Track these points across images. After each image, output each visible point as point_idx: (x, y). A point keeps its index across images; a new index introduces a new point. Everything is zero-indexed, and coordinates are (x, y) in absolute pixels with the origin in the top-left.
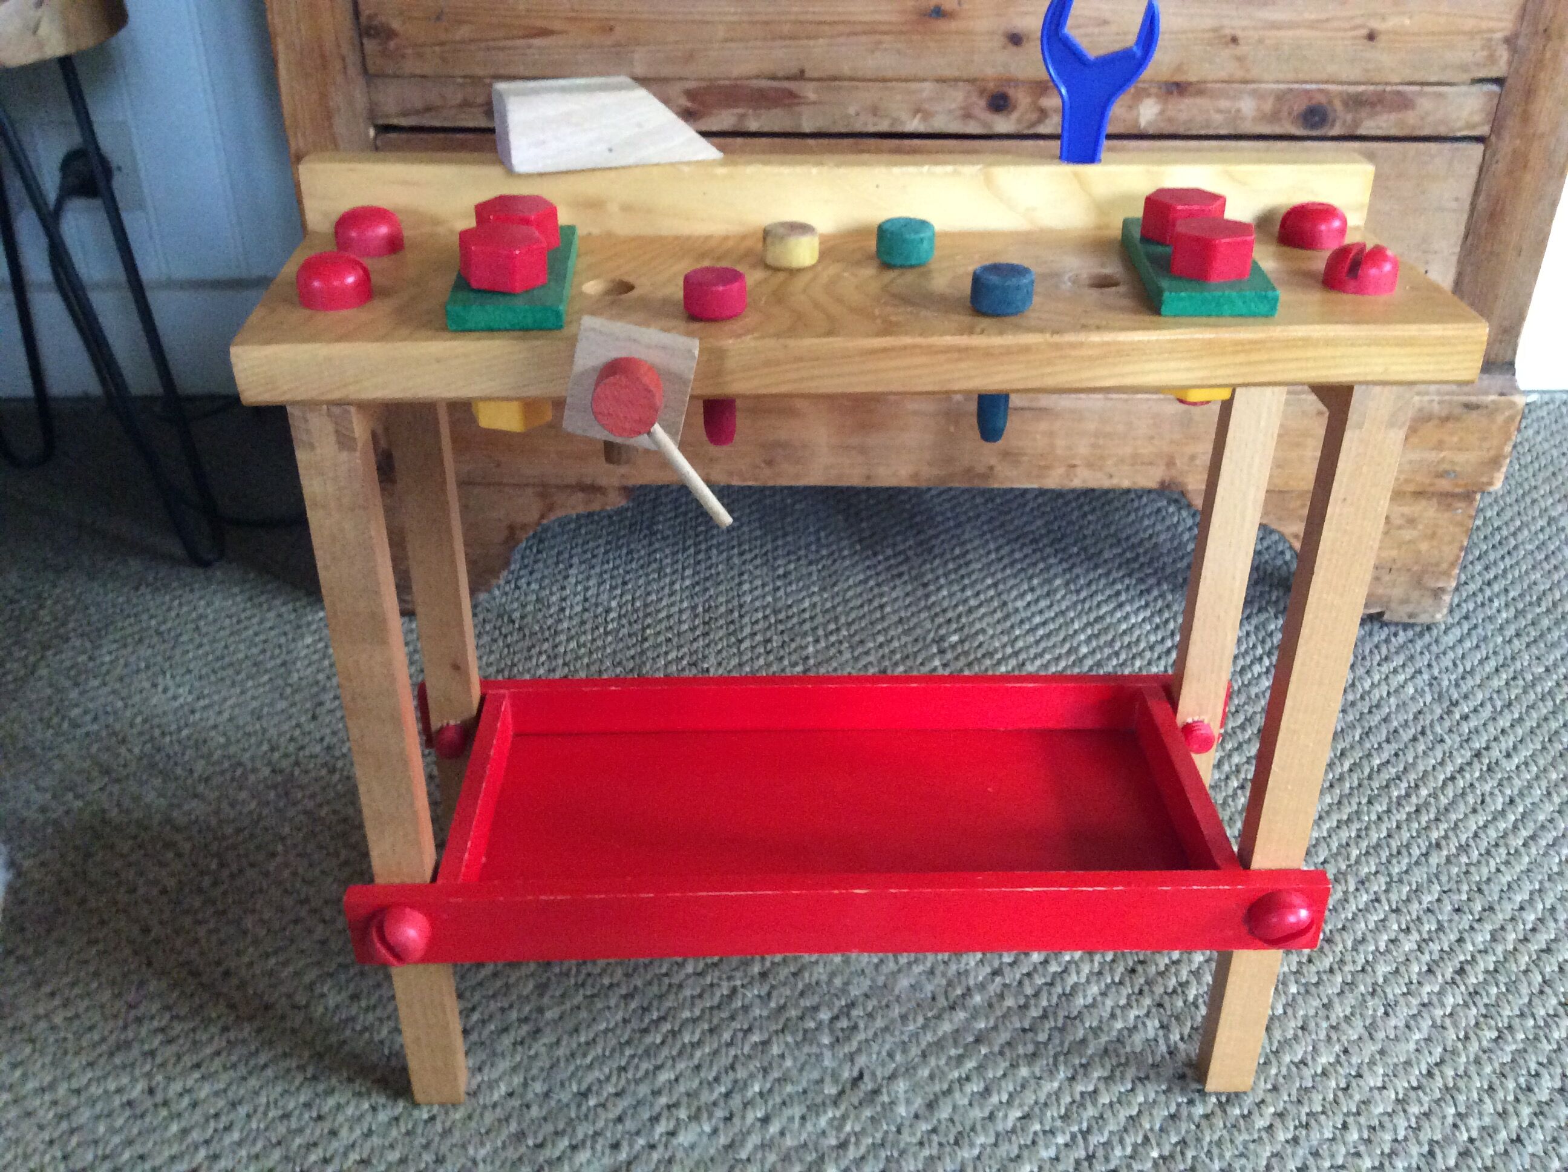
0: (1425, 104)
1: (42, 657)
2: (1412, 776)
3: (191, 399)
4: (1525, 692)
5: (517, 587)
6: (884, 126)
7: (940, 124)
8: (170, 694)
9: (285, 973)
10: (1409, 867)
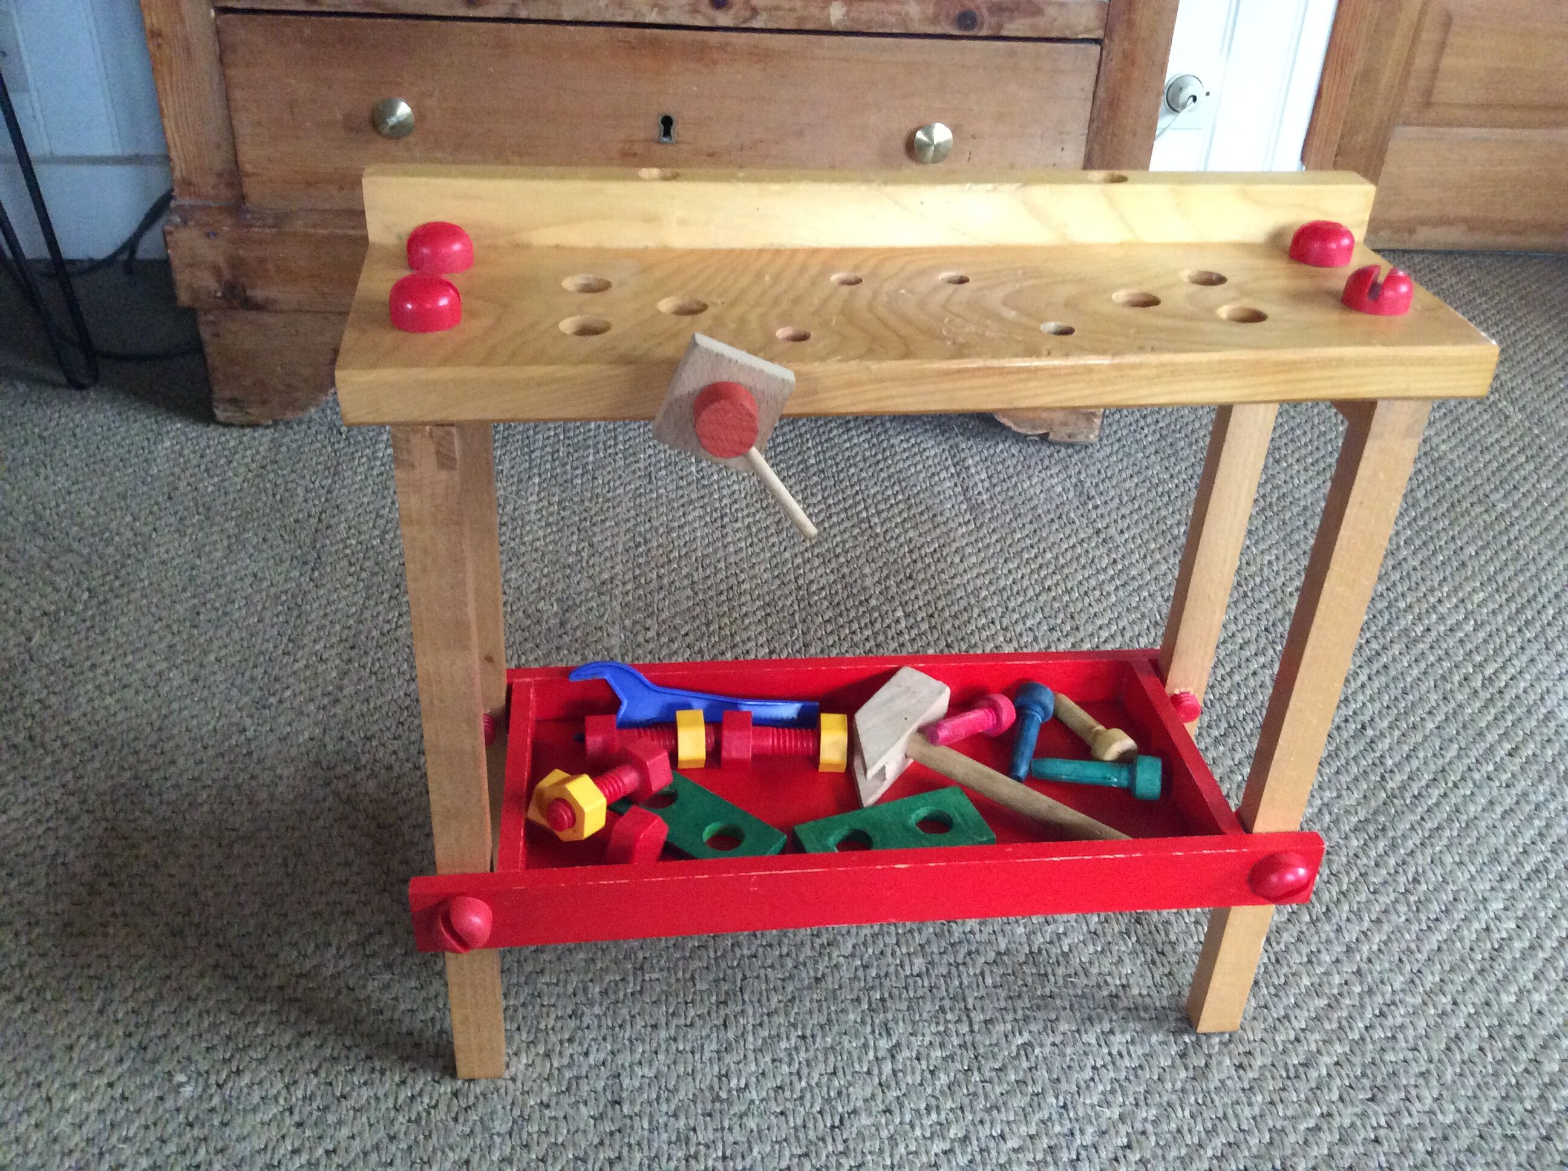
0: (1052, 12)
2: (1042, 545)
3: (72, 262)
4: (1149, 490)
6: (628, 17)
7: (672, 17)
8: (51, 480)
9: (139, 666)
10: (1023, 603)
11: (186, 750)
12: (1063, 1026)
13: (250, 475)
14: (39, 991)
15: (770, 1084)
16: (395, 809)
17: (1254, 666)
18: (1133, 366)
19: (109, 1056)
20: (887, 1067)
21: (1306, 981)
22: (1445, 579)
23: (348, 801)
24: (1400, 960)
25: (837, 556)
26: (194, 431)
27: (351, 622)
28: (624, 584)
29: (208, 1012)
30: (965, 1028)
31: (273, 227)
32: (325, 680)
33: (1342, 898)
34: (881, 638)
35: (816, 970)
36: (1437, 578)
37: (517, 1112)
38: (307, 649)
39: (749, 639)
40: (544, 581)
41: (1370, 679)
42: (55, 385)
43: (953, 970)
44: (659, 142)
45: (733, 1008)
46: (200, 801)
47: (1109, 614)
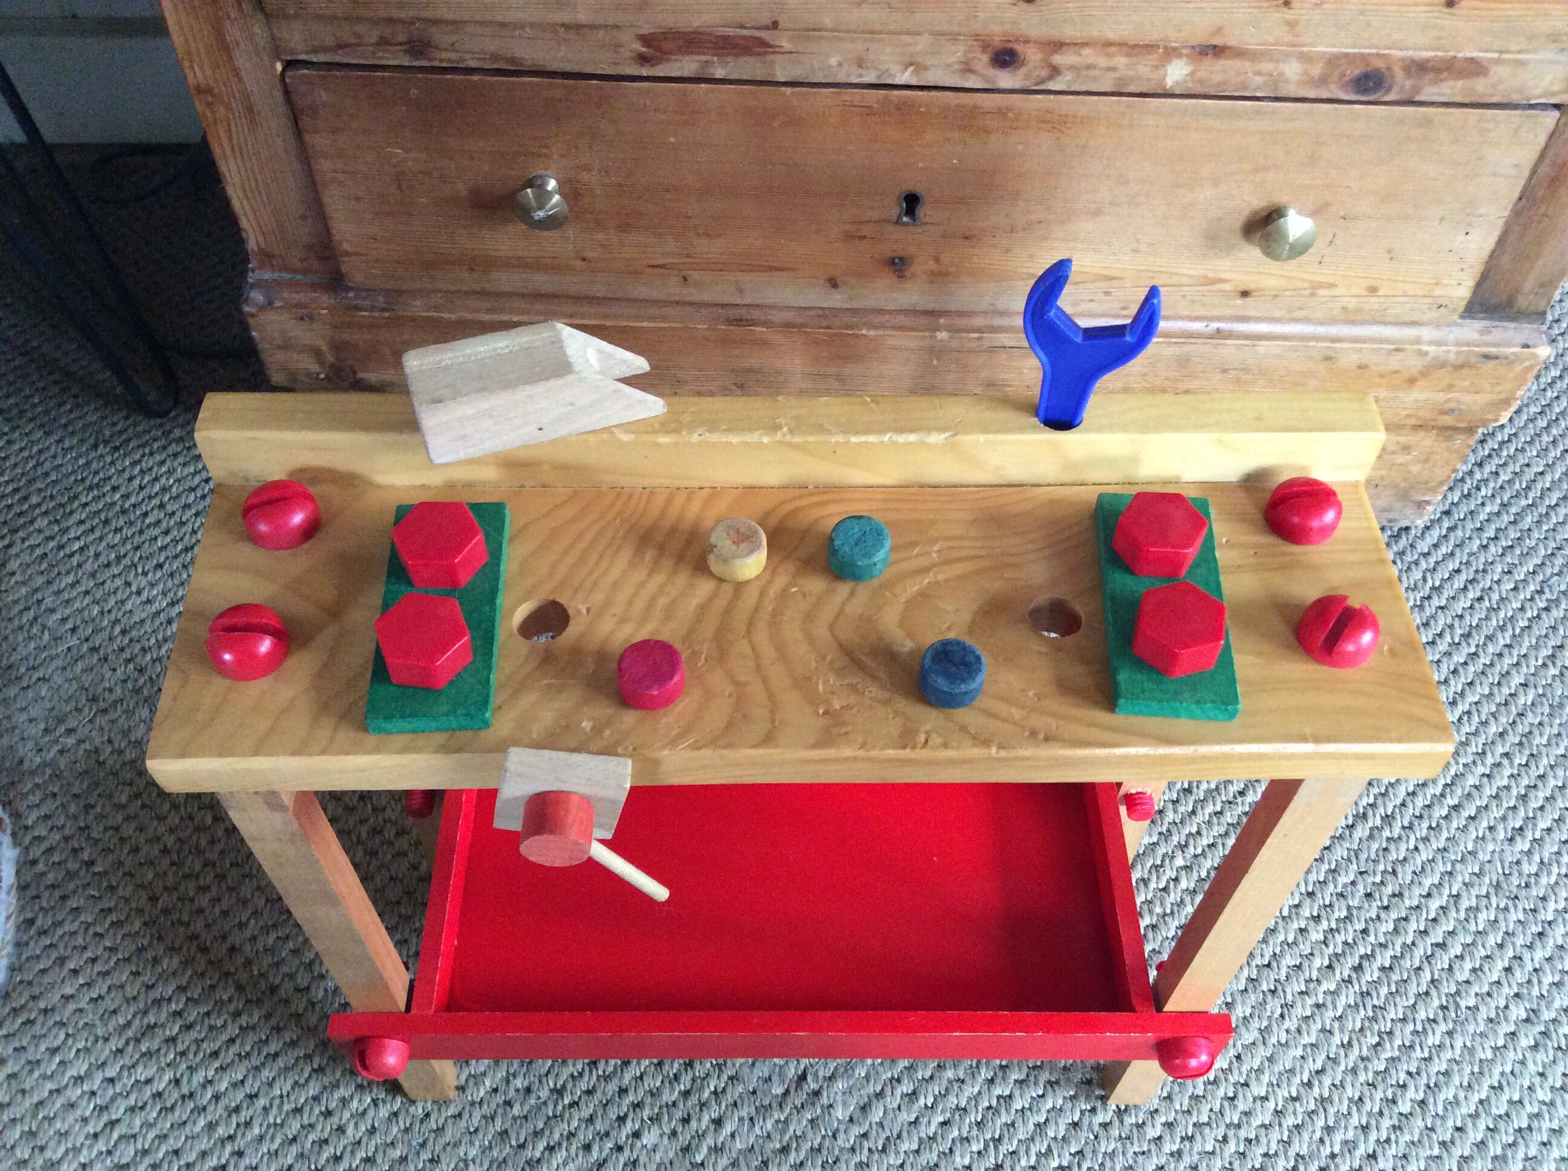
0: (1500, 72)
7: (932, 77)
31: (385, 309)
44: (898, 222)
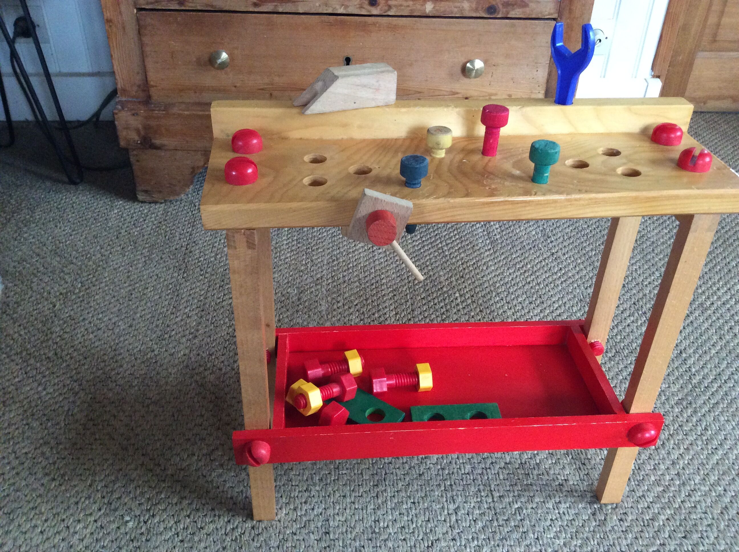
0: (533, 6)
1: (13, 216)
2: (526, 261)
3: (70, 122)
5: (198, 194)
6: (330, 11)
7: (350, 10)
8: (62, 229)
9: (105, 319)
10: (517, 289)
11: (127, 360)
12: (537, 500)
13: (154, 227)
14: (63, 475)
15: (398, 525)
16: (223, 389)
17: (629, 321)
18: (576, 200)
19: (95, 507)
20: (454, 518)
21: (653, 478)
22: (721, 278)
23: (202, 385)
24: (698, 469)
25: (427, 266)
26: (128, 205)
27: (202, 298)
28: (327, 280)
29: (139, 487)
30: (490, 500)
31: (164, 111)
32: (190, 327)
33: (670, 437)
34: (448, 307)
35: (420, 470)
36: (717, 278)
37: (281, 537)
38: (182, 312)
39: (386, 307)
40: (291, 278)
41: (684, 328)
42: (64, 183)
43: (484, 471)
45: (381, 488)
46: (134, 384)
47: (558, 296)
